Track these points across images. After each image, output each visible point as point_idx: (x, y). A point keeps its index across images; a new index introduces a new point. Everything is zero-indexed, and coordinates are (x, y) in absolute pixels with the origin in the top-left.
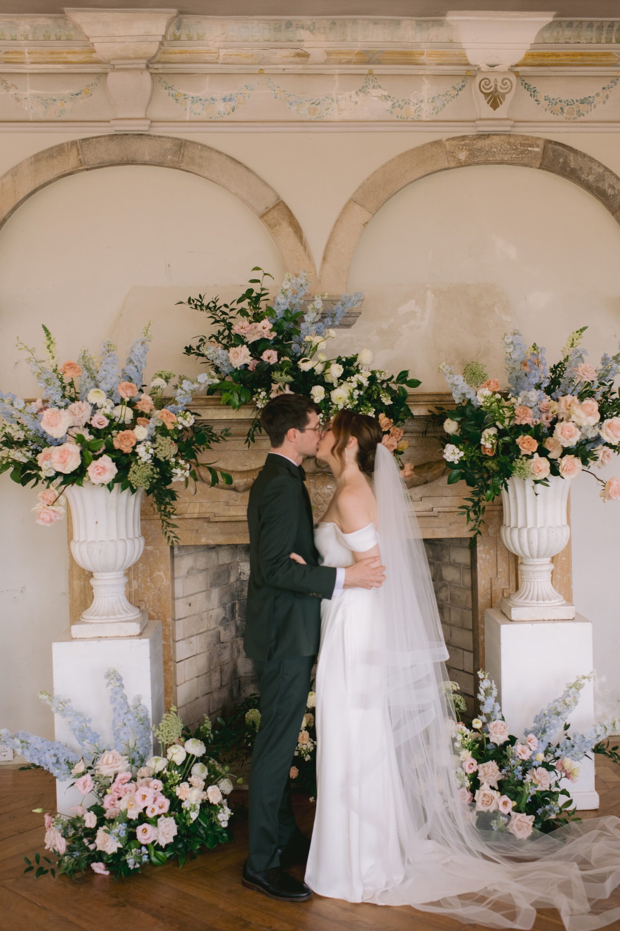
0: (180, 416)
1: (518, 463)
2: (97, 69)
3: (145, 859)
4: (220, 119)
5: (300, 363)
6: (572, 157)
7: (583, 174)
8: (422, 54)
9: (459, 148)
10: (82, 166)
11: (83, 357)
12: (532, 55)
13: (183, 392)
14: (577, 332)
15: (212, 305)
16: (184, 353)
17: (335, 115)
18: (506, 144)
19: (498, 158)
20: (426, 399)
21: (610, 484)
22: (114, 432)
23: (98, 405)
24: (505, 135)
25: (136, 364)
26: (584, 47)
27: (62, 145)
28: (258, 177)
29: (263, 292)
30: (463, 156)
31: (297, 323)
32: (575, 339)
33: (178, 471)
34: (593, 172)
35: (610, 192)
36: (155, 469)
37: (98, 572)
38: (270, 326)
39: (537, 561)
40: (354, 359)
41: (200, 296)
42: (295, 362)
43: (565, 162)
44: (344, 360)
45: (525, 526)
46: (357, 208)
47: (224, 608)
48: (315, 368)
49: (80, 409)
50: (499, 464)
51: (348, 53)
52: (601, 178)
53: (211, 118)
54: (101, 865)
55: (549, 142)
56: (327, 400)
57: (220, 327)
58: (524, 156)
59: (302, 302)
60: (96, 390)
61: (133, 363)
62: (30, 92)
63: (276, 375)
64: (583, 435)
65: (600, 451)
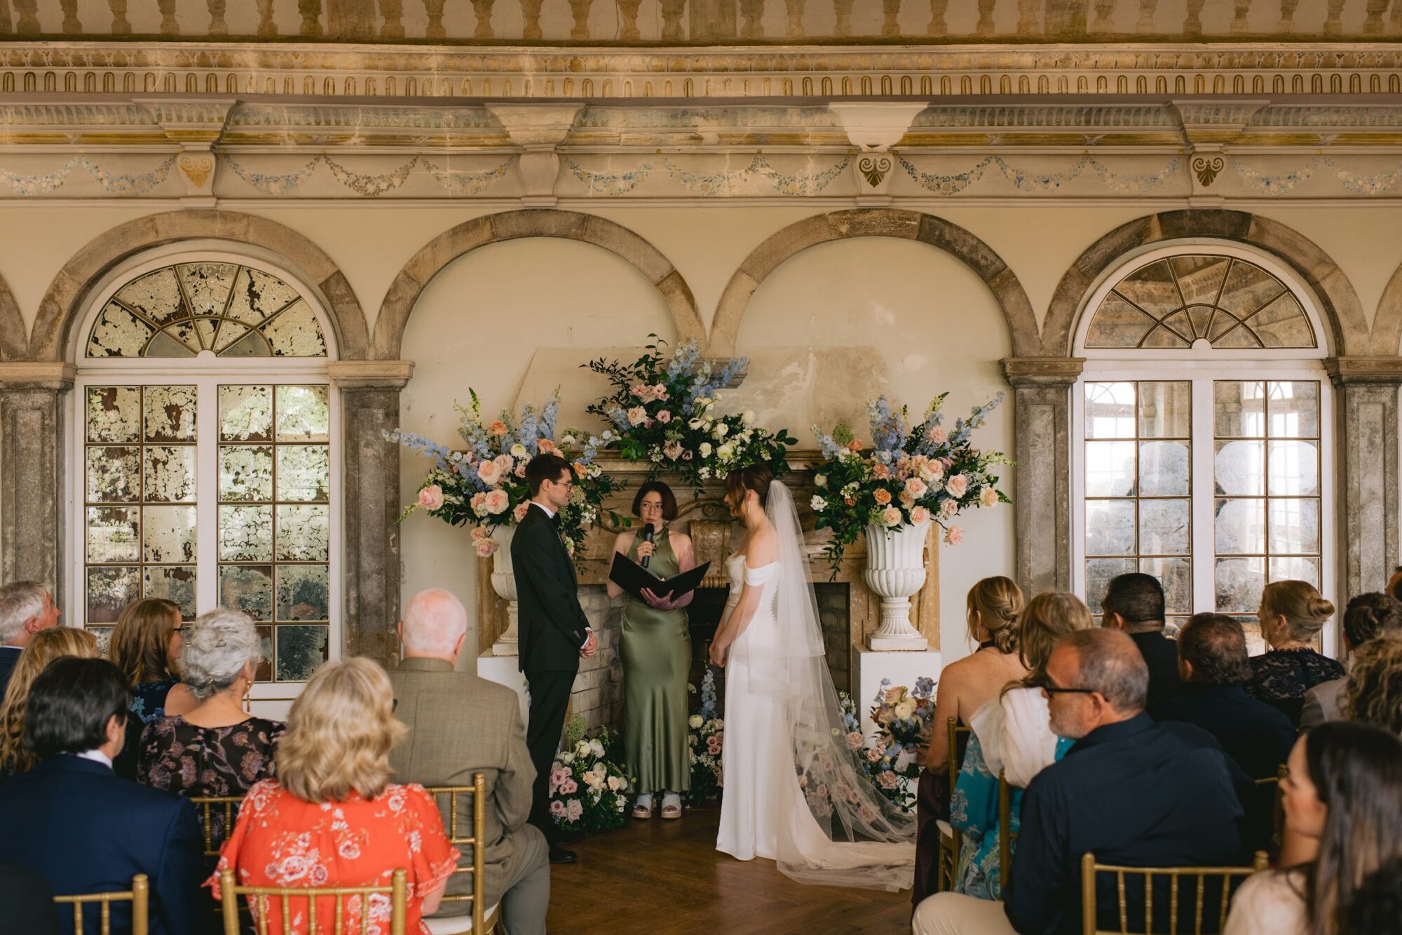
0: (589, 467)
1: (873, 512)
2: (510, 150)
4: (621, 195)
5: (690, 422)
6: (947, 230)
7: (957, 245)
8: (807, 136)
9: (840, 222)
10: (494, 238)
11: (504, 417)
12: (910, 137)
13: (590, 447)
14: (939, 396)
15: (612, 368)
16: (588, 411)
17: (725, 191)
18: (885, 218)
19: (877, 231)
20: (803, 455)
21: (951, 530)
23: (519, 458)
24: (884, 209)
25: (548, 421)
26: (958, 129)
27: (477, 219)
28: (654, 248)
29: (658, 357)
30: (844, 229)
31: (687, 385)
32: (936, 403)
33: (587, 514)
34: (967, 244)
35: (983, 262)
38: (664, 388)
39: (895, 600)
40: (739, 418)
41: (601, 360)
42: (686, 421)
43: (941, 235)
44: (730, 419)
45: (885, 568)
46: (745, 277)
47: (615, 649)
48: (703, 427)
49: (505, 460)
50: (857, 512)
51: (738, 136)
52: (974, 249)
53: (612, 194)
55: (925, 216)
56: (714, 455)
57: (618, 388)
58: (902, 228)
59: (693, 366)
60: (517, 444)
61: (546, 421)
62: (449, 172)
63: (669, 433)
64: (929, 489)
65: (945, 504)
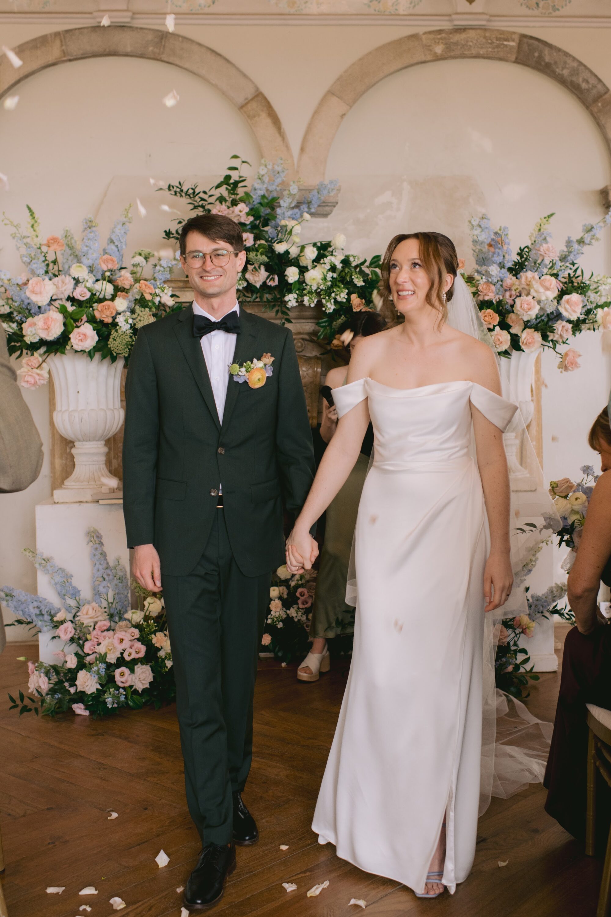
0: (158, 288)
3: (122, 698)
4: (200, 11)
5: (275, 246)
6: (546, 51)
7: (557, 67)
9: (435, 42)
10: (65, 57)
11: (66, 236)
13: (162, 269)
14: (545, 218)
15: (191, 192)
16: (164, 238)
17: (313, 9)
18: (482, 38)
19: (474, 52)
21: (567, 355)
22: (95, 305)
23: (80, 279)
24: (481, 29)
25: (116, 243)
27: (45, 36)
28: (237, 69)
29: (241, 179)
30: (439, 49)
31: (273, 209)
32: (542, 225)
34: (567, 66)
35: (584, 86)
36: (133, 337)
37: (79, 441)
38: (247, 210)
40: (329, 244)
41: (180, 183)
42: (271, 245)
43: (540, 57)
44: (319, 244)
46: (335, 100)
48: (290, 250)
49: (63, 282)
52: (575, 72)
53: (191, 10)
54: (81, 706)
55: (523, 36)
56: (301, 282)
58: (499, 49)
59: (278, 188)
60: (78, 264)
61: (114, 243)
63: (252, 256)
64: (542, 309)
65: (559, 326)
